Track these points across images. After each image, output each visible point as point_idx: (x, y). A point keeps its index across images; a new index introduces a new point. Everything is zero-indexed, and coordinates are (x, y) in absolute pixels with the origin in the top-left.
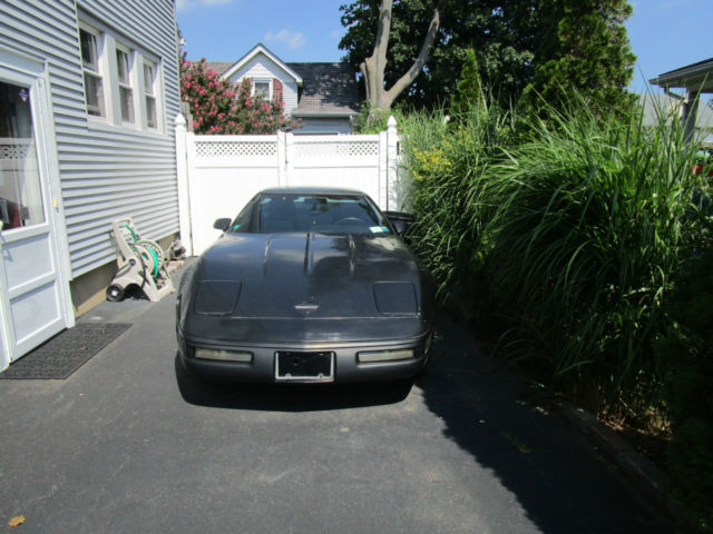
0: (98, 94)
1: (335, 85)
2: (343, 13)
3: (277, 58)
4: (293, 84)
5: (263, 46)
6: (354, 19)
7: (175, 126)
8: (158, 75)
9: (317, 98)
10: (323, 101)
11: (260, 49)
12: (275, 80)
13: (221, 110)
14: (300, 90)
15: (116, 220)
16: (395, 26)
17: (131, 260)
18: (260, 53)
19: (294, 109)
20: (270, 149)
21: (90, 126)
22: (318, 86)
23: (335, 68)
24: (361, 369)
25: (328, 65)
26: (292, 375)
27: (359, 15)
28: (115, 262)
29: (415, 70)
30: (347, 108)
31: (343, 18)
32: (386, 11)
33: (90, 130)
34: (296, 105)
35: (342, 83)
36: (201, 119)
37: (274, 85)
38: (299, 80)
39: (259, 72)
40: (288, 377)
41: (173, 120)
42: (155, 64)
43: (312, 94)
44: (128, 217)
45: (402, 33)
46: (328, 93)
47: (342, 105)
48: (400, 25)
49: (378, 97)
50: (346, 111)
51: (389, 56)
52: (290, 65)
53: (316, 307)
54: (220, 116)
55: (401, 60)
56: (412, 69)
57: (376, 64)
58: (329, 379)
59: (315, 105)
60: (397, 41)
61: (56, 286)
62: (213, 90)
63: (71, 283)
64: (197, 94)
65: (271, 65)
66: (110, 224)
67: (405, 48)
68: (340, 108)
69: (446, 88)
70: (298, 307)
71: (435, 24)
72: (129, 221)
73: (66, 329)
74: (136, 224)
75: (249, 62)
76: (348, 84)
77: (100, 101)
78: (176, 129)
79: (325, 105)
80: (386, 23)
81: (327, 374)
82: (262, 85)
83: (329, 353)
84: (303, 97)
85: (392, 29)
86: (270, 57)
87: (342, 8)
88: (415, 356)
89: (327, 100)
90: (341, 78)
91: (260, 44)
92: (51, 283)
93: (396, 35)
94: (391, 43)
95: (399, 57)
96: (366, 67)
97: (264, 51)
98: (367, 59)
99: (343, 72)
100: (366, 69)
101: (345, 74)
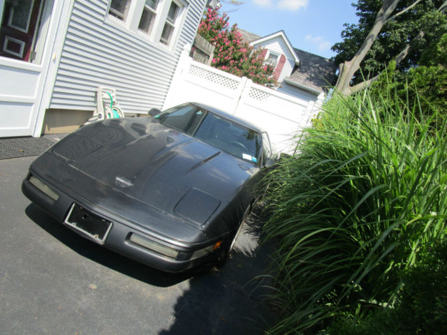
0: (127, 6)
1: (320, 72)
2: (344, 28)
3: (290, 43)
4: (292, 61)
5: (284, 33)
6: (351, 35)
7: (183, 50)
8: (182, 14)
9: (304, 76)
10: (307, 78)
11: (281, 33)
12: (283, 55)
13: (234, 59)
14: (296, 67)
15: (102, 87)
16: (376, 46)
17: (100, 115)
18: (281, 36)
19: (286, 77)
20: (234, 85)
21: (106, 21)
22: (309, 68)
23: (326, 62)
24: (127, 247)
25: (322, 59)
26: (77, 225)
27: (354, 32)
28: (92, 112)
30: (321, 88)
31: (343, 32)
32: (373, 36)
33: (104, 23)
34: (289, 75)
35: (324, 72)
36: (219, 59)
37: (281, 58)
38: (297, 60)
39: (275, 48)
40: (73, 225)
41: (183, 46)
42: (183, 6)
43: (302, 72)
44: (114, 89)
45: (378, 53)
46: (313, 75)
47: (319, 85)
48: (379, 47)
49: (343, 89)
50: (319, 90)
51: (362, 64)
52: (295, 50)
53: (129, 184)
54: (231, 61)
55: (369, 70)
56: (375, 78)
58: (101, 242)
59: (301, 80)
60: (372, 57)
61: (33, 107)
62: (235, 45)
63: (47, 110)
64: (224, 44)
65: (284, 45)
66: (97, 87)
67: (375, 63)
68: (316, 87)
70: (118, 179)
71: (403, 54)
72: (113, 91)
73: (31, 136)
74: (117, 95)
75: (272, 39)
76: (329, 74)
77: (126, 11)
78: (182, 52)
79: (307, 82)
80: (369, 43)
81: (101, 237)
82: (273, 56)
83: (110, 222)
84: (296, 72)
85: (372, 48)
86: (286, 41)
87: (346, 25)
88: (178, 258)
89: (311, 79)
90: (326, 69)
91: (283, 31)
92: (31, 104)
93: (373, 53)
94: (367, 57)
95: (368, 68)
96: (343, 67)
97: (283, 36)
98: (346, 62)
99: (329, 66)
100: (343, 68)
101: (330, 68)
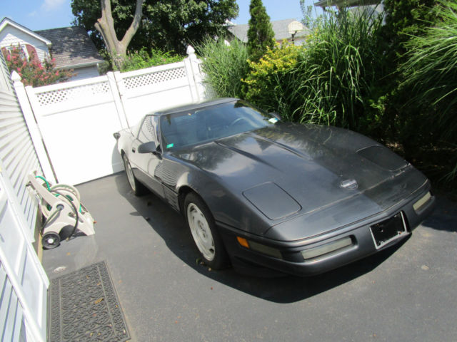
1: (76, 43)
4: (44, 47)
5: (9, 19)
9: (66, 55)
10: (71, 56)
11: (6, 22)
12: (27, 45)
14: (51, 51)
17: (59, 206)
18: (8, 25)
22: (63, 46)
23: (70, 31)
25: (64, 29)
29: (136, 23)
30: (92, 58)
35: (80, 42)
37: (28, 50)
38: (49, 43)
39: (11, 41)
43: (61, 52)
46: (72, 50)
47: (87, 56)
49: (115, 46)
50: (92, 61)
51: (115, 16)
55: (124, 17)
56: (134, 23)
57: (106, 23)
59: (65, 61)
60: (116, 5)
65: (21, 34)
67: (124, 8)
68: (87, 59)
69: (160, 33)
76: (85, 41)
79: (74, 59)
84: (54, 55)
89: (74, 55)
90: (78, 37)
91: (6, 18)
95: (122, 16)
96: (100, 26)
97: (10, 23)
98: (98, 20)
99: (77, 33)
100: (101, 28)
101: (80, 35)
